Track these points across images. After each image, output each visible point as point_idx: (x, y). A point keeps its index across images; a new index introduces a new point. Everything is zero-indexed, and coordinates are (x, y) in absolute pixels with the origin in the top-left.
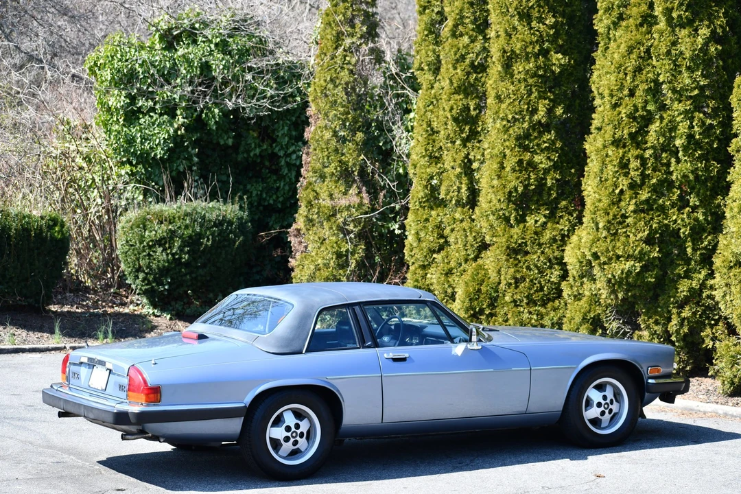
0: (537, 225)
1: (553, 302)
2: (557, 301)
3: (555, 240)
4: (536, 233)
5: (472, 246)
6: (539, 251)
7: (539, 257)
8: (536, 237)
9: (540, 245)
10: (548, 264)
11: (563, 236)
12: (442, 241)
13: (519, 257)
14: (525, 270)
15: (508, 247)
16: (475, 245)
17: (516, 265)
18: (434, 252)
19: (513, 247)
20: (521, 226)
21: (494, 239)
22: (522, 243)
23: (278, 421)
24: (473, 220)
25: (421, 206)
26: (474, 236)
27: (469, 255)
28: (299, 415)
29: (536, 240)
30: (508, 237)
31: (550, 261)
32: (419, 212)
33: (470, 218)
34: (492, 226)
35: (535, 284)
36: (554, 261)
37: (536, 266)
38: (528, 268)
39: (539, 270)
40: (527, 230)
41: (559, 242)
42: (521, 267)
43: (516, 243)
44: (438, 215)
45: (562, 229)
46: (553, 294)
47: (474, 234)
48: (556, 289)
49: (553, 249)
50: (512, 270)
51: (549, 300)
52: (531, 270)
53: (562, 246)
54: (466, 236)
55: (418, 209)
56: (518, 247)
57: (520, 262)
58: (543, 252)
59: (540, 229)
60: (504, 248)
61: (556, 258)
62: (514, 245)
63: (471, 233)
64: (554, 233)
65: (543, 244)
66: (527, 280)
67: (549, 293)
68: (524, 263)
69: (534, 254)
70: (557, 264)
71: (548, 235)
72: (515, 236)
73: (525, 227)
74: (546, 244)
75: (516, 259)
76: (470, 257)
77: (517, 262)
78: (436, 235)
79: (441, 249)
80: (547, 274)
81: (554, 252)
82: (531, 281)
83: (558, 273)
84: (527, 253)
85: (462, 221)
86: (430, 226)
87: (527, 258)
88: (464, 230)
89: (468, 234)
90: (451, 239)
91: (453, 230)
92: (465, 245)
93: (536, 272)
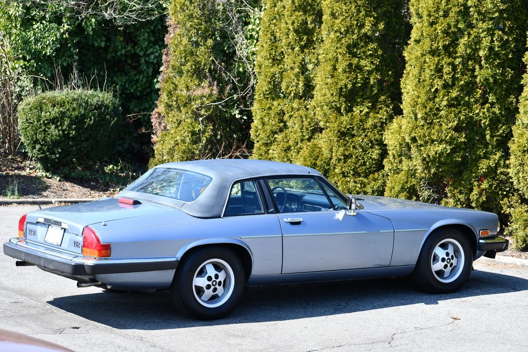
0: (362, 114)
1: (374, 174)
2: (376, 174)
3: (375, 126)
4: (361, 120)
5: (307, 129)
6: (363, 134)
7: (363, 139)
9: (364, 130)
10: (370, 145)
11: (382, 123)
12: (282, 125)
13: (347, 139)
14: (352, 149)
15: (339, 131)
16: (310, 129)
17: (345, 145)
18: (276, 133)
19: (343, 131)
20: (350, 114)
21: (328, 124)
22: (350, 128)
23: (202, 273)
24: (308, 109)
25: (264, 98)
26: (309, 122)
27: (304, 136)
28: (218, 267)
29: (361, 125)
30: (339, 123)
31: (371, 142)
32: (263, 102)
33: (306, 107)
34: (325, 114)
35: (360, 160)
36: (374, 142)
37: (361, 146)
38: (354, 147)
39: (362, 149)
40: (354, 117)
41: (379, 128)
42: (349, 146)
43: (345, 128)
44: (279, 105)
45: (381, 118)
46: (373, 168)
47: (309, 120)
48: (375, 164)
49: (374, 133)
50: (342, 149)
51: (370, 172)
52: (356, 149)
53: (381, 131)
54: (302, 121)
55: (262, 100)
56: (347, 131)
57: (348, 142)
58: (366, 136)
59: (364, 117)
60: (336, 132)
61: (377, 140)
62: (343, 129)
64: (375, 121)
65: (366, 129)
66: (354, 156)
67: (370, 167)
68: (351, 144)
69: (359, 136)
70: (377, 145)
71: (370, 123)
72: (345, 123)
73: (352, 115)
74: (369, 129)
75: (345, 140)
76: (305, 138)
77: (346, 142)
78: (277, 120)
79: (281, 131)
80: (369, 152)
81: (375, 136)
82: (357, 157)
83: (378, 152)
84: (353, 136)
85: (299, 109)
86: (272, 113)
87: (354, 139)
88: (301, 116)
89: (304, 120)
90: (290, 124)
91: (291, 116)
92: (302, 129)
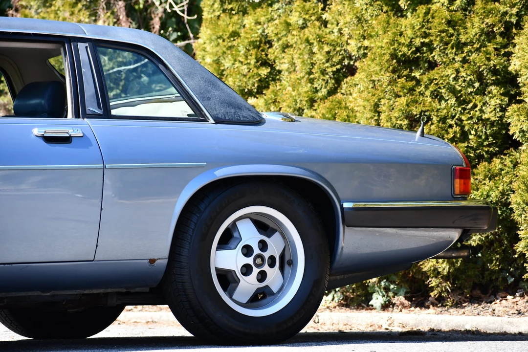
0: (454, 7)
1: (490, 161)
2: (496, 161)
3: (489, 35)
4: (449, 23)
5: (323, 72)
6: (458, 58)
7: (458, 71)
8: (451, 31)
9: (459, 46)
10: (477, 85)
11: (508, 26)
12: (264, 72)
13: (417, 74)
14: (429, 99)
15: (394, 56)
16: (329, 70)
17: (411, 90)
18: (250, 94)
19: (404, 55)
20: (422, 9)
21: (366, 43)
22: (423, 44)
24: (325, 23)
25: (224, 11)
26: (328, 53)
27: (316, 91)
29: (452, 35)
30: (395, 34)
31: (480, 77)
32: (220, 22)
33: (319, 19)
34: (360, 20)
35: (451, 126)
36: (490, 78)
37: (453, 91)
38: (437, 96)
39: (458, 99)
40: (433, 18)
41: (499, 39)
42: (422, 94)
43: (410, 45)
44: (258, 23)
45: (506, 13)
46: (489, 146)
47: (326, 48)
48: (494, 135)
49: (487, 53)
50: (403, 100)
51: (480, 158)
52: (441, 99)
53: (505, 46)
54: (312, 53)
55: (219, 17)
56: (414, 52)
57: (418, 82)
58: (464, 61)
59: (459, 15)
60: (387, 57)
61: (494, 71)
62: (405, 49)
63: (321, 48)
64: (489, 21)
65: (465, 44)
66: (435, 119)
67: (481, 145)
68: (427, 87)
69: (446, 65)
70: (495, 83)
71: (474, 27)
72: (409, 33)
73: (427, 13)
74: (472, 43)
75: (410, 78)
76: (320, 94)
77: (414, 83)
78: (253, 62)
79: (263, 86)
80: (475, 106)
81: (489, 59)
82: (443, 120)
83: (498, 101)
84: (432, 65)
85: (303, 27)
86: (241, 45)
87: (434, 74)
88: (307, 41)
89: (315, 50)
90: (283, 65)
91: (286, 47)
92: (310, 73)
93: (453, 101)
